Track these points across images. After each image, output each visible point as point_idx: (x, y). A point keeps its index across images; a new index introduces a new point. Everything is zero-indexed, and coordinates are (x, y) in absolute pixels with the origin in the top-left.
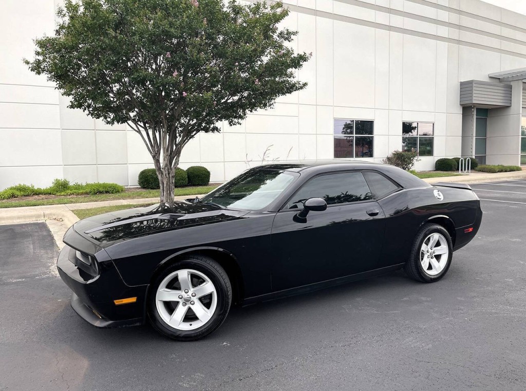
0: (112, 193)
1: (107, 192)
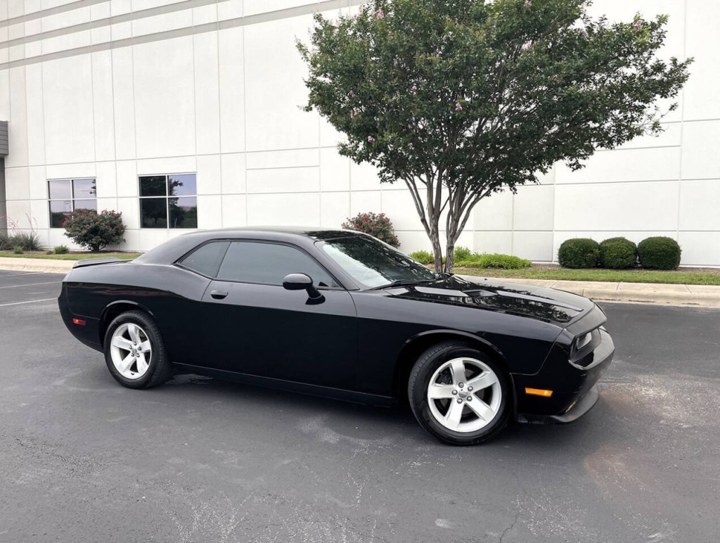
0: (507, 268)
1: (501, 267)
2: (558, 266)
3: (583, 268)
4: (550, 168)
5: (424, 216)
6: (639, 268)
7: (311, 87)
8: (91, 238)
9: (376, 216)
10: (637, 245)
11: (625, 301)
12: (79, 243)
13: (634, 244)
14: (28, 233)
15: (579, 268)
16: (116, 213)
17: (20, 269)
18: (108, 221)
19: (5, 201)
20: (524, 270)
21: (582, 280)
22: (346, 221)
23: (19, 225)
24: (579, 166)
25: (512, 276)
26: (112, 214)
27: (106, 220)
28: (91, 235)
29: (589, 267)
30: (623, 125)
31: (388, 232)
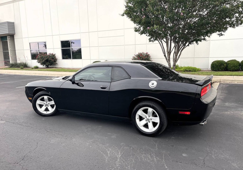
0: (192, 72)
1: (190, 71)
2: (210, 70)
3: (220, 71)
4: (211, 35)
5: (165, 54)
6: (240, 71)
7: (127, 8)
8: (46, 63)
9: (145, 54)
10: (240, 62)
11: (236, 83)
12: (42, 65)
13: (239, 62)
14: (24, 62)
15: (218, 71)
16: (54, 54)
17: (24, 74)
18: (51, 57)
19: (15, 50)
20: (198, 72)
21: (220, 75)
22: (134, 56)
23: (21, 59)
24: (222, 35)
25: (194, 74)
26: (52, 54)
27: (50, 57)
28: (46, 62)
29: (222, 70)
30: (239, 19)
31: (149, 59)
